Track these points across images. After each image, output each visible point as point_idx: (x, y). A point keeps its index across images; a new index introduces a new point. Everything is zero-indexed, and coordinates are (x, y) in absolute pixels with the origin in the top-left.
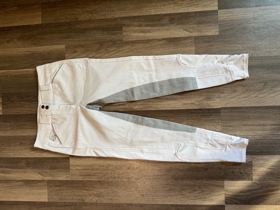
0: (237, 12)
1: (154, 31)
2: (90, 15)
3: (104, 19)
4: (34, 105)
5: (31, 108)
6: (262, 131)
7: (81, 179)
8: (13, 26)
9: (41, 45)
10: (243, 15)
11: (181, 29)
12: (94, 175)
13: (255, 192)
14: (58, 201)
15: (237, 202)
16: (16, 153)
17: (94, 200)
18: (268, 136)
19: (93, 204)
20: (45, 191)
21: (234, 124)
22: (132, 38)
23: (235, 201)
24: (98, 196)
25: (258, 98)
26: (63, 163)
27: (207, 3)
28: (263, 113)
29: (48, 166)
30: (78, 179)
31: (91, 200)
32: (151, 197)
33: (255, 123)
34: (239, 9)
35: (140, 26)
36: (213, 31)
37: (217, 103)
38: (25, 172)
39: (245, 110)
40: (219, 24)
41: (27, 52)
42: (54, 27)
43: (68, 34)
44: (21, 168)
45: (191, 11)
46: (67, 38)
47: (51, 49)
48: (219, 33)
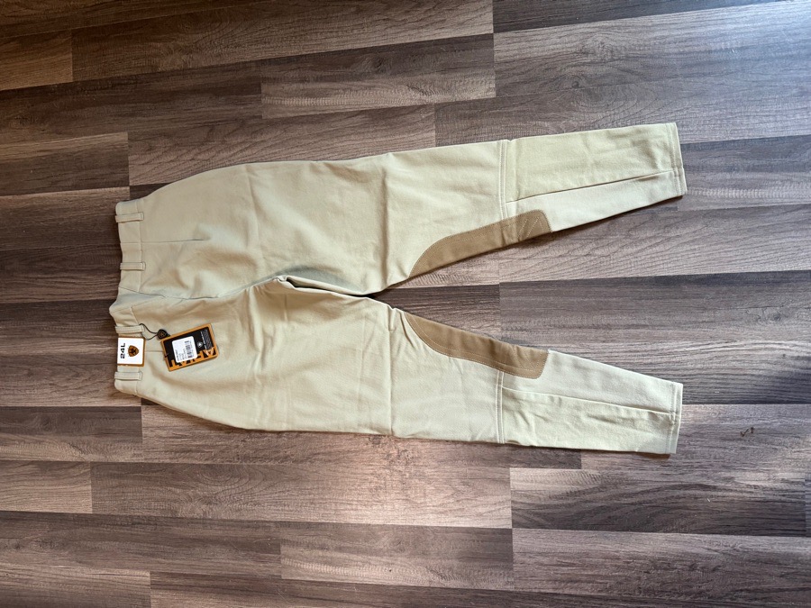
0: (540, 37)
1: (338, 94)
2: (184, 57)
3: (217, 66)
4: (59, 280)
5: (52, 287)
6: (604, 342)
7: (168, 461)
8: (9, 88)
9: (72, 135)
10: (556, 44)
11: (403, 86)
12: (198, 452)
13: (588, 497)
14: (116, 513)
15: (542, 521)
16: (19, 397)
17: (198, 511)
18: (621, 354)
19: (196, 521)
20: (85, 488)
21: (532, 325)
22: (284, 112)
23: (536, 519)
24: (207, 501)
25: (593, 258)
26: (127, 421)
27: (466, 18)
28: (606, 297)
29: (93, 428)
30: (161, 461)
31: (192, 511)
32: (333, 505)
33: (585, 323)
34: (547, 30)
35: (303, 80)
36: (481, 89)
37: (489, 272)
38: (40, 442)
39: (561, 289)
40: (497, 69)
41: (41, 151)
42: (101, 89)
43: (133, 105)
44: (31, 432)
45: (426, 39)
46: (132, 115)
47: (96, 143)
48: (497, 95)
